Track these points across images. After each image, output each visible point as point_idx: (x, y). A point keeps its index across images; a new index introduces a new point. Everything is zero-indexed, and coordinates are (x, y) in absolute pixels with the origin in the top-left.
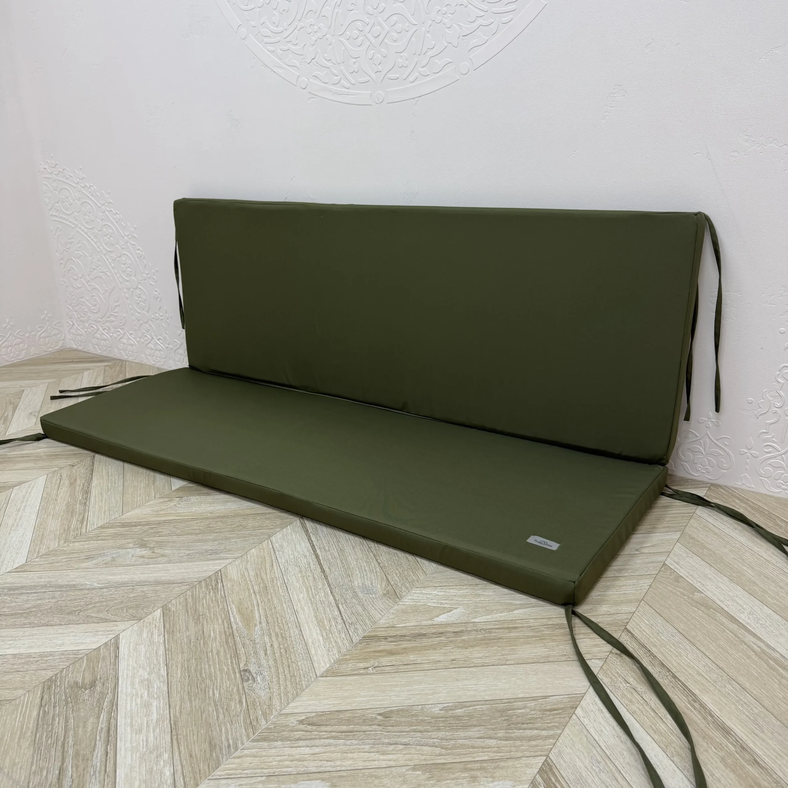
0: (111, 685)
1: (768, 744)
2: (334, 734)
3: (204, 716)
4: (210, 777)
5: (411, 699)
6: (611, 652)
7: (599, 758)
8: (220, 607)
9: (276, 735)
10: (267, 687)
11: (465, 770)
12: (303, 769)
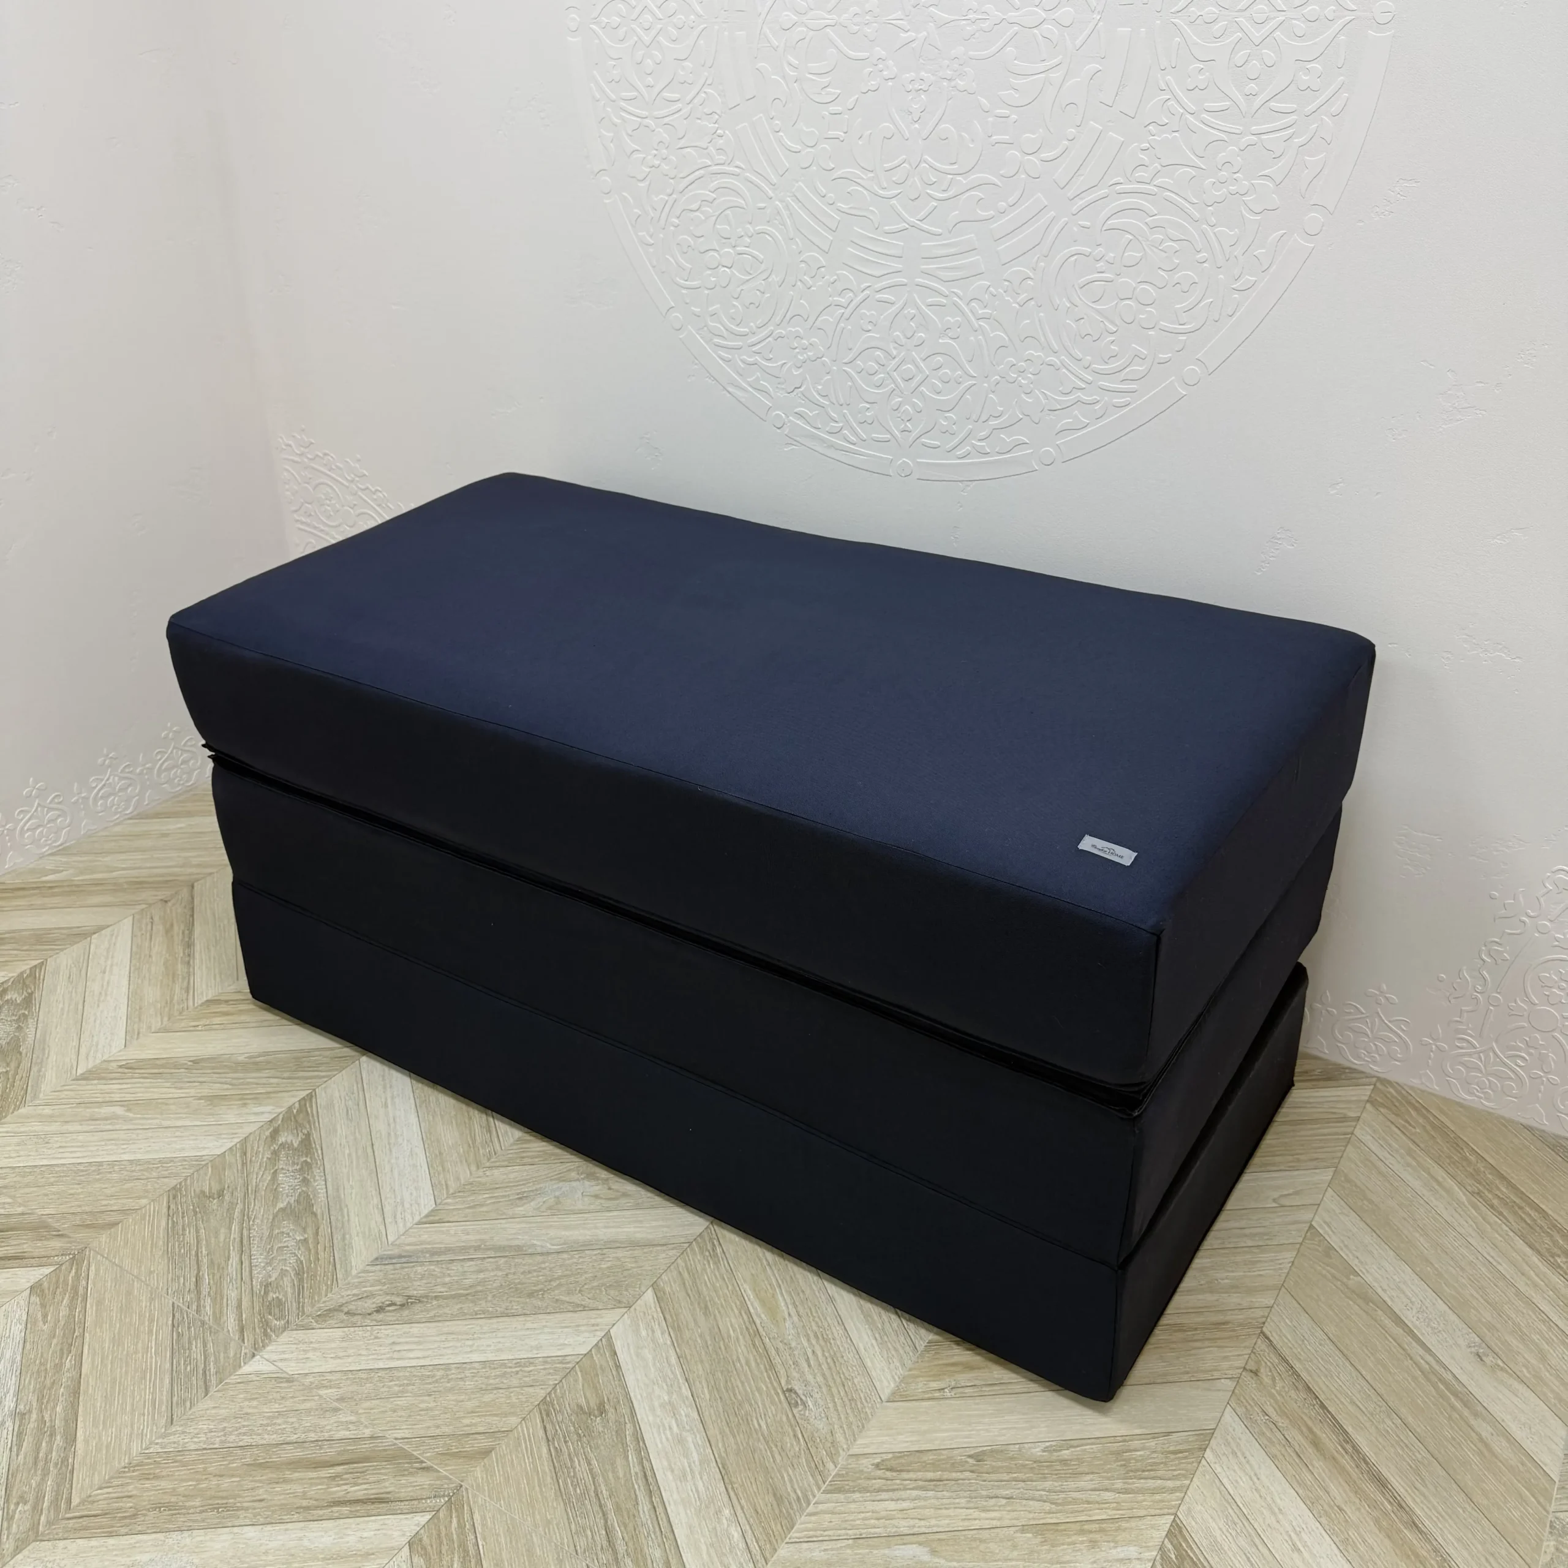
0: (625, 1410)
1: (1429, 1502)
2: (921, 1483)
3: (756, 1457)
4: (787, 1540)
5: (1004, 1435)
6: (1244, 1369)
7: (1236, 1520)
8: (730, 1288)
9: (851, 1484)
10: (823, 1415)
11: (1082, 1532)
12: (894, 1530)
